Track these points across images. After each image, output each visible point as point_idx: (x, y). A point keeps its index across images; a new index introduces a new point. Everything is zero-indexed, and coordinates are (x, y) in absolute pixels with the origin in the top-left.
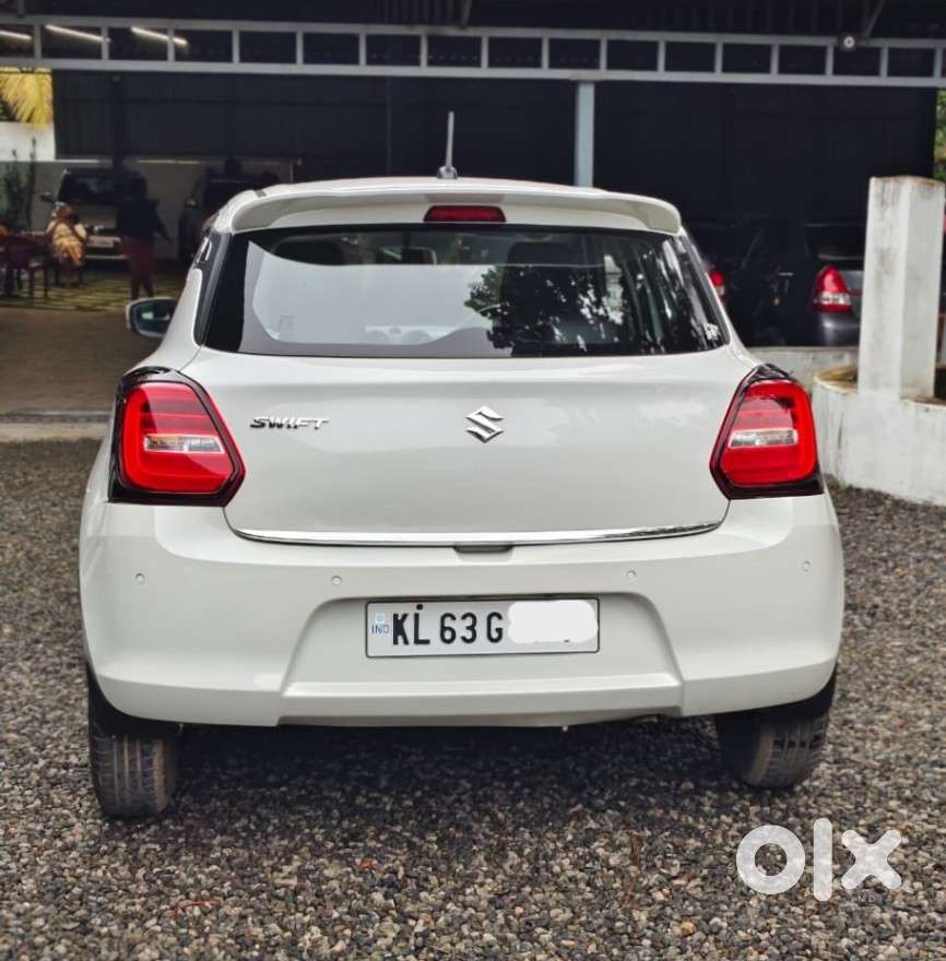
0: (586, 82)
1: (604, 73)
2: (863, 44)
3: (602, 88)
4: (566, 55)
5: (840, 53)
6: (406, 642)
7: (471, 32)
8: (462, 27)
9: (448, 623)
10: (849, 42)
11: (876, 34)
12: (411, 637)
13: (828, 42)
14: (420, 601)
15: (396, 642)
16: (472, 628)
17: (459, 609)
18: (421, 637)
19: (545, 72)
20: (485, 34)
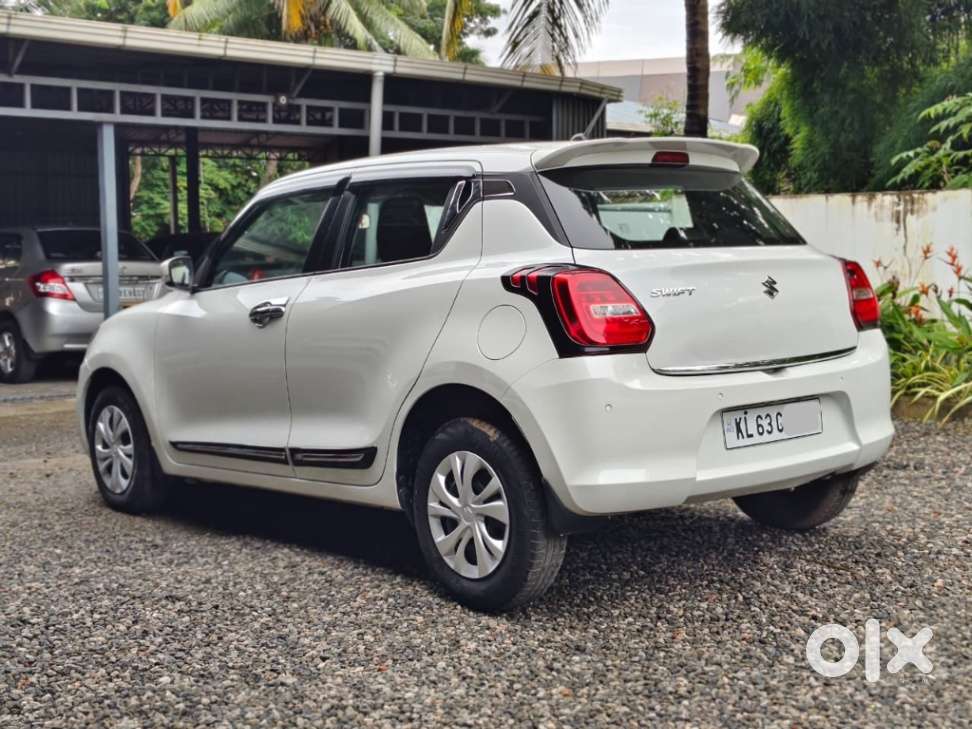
0: (108, 123)
1: (118, 117)
2: (291, 101)
3: (119, 127)
4: (90, 101)
5: (277, 108)
6: (743, 437)
7: (17, 79)
8: (10, 74)
9: (760, 422)
10: (283, 100)
11: (302, 95)
12: (745, 434)
13: (268, 99)
14: (745, 408)
15: (738, 437)
16: (770, 424)
17: (763, 412)
18: (749, 433)
19: (74, 114)
20: (28, 81)
